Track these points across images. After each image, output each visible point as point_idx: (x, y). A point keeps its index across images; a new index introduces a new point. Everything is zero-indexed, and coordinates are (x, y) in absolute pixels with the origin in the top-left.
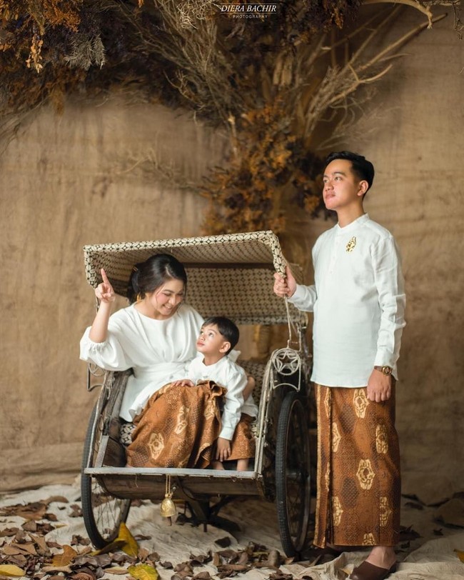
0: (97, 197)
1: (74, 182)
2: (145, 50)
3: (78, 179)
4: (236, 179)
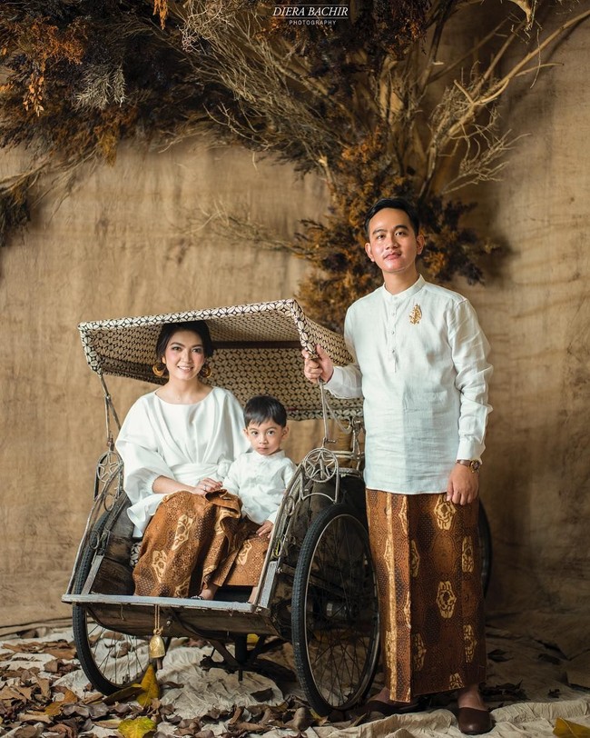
0: (173, 264)
1: (142, 247)
3: (147, 243)
4: (333, 235)
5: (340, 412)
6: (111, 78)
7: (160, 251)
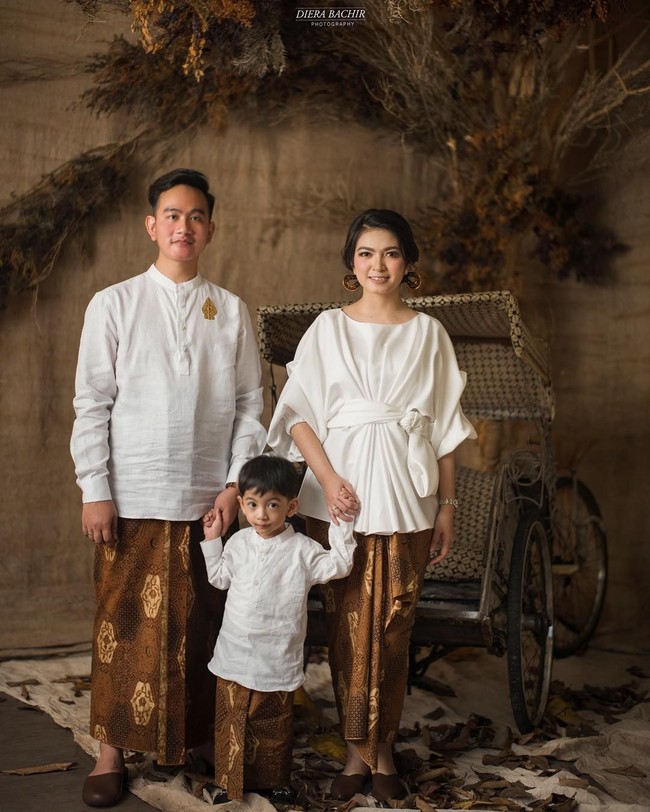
0: (267, 247)
1: (235, 227)
2: (337, 51)
3: (241, 223)
5: (491, 412)
6: (269, 45)
7: (254, 233)
